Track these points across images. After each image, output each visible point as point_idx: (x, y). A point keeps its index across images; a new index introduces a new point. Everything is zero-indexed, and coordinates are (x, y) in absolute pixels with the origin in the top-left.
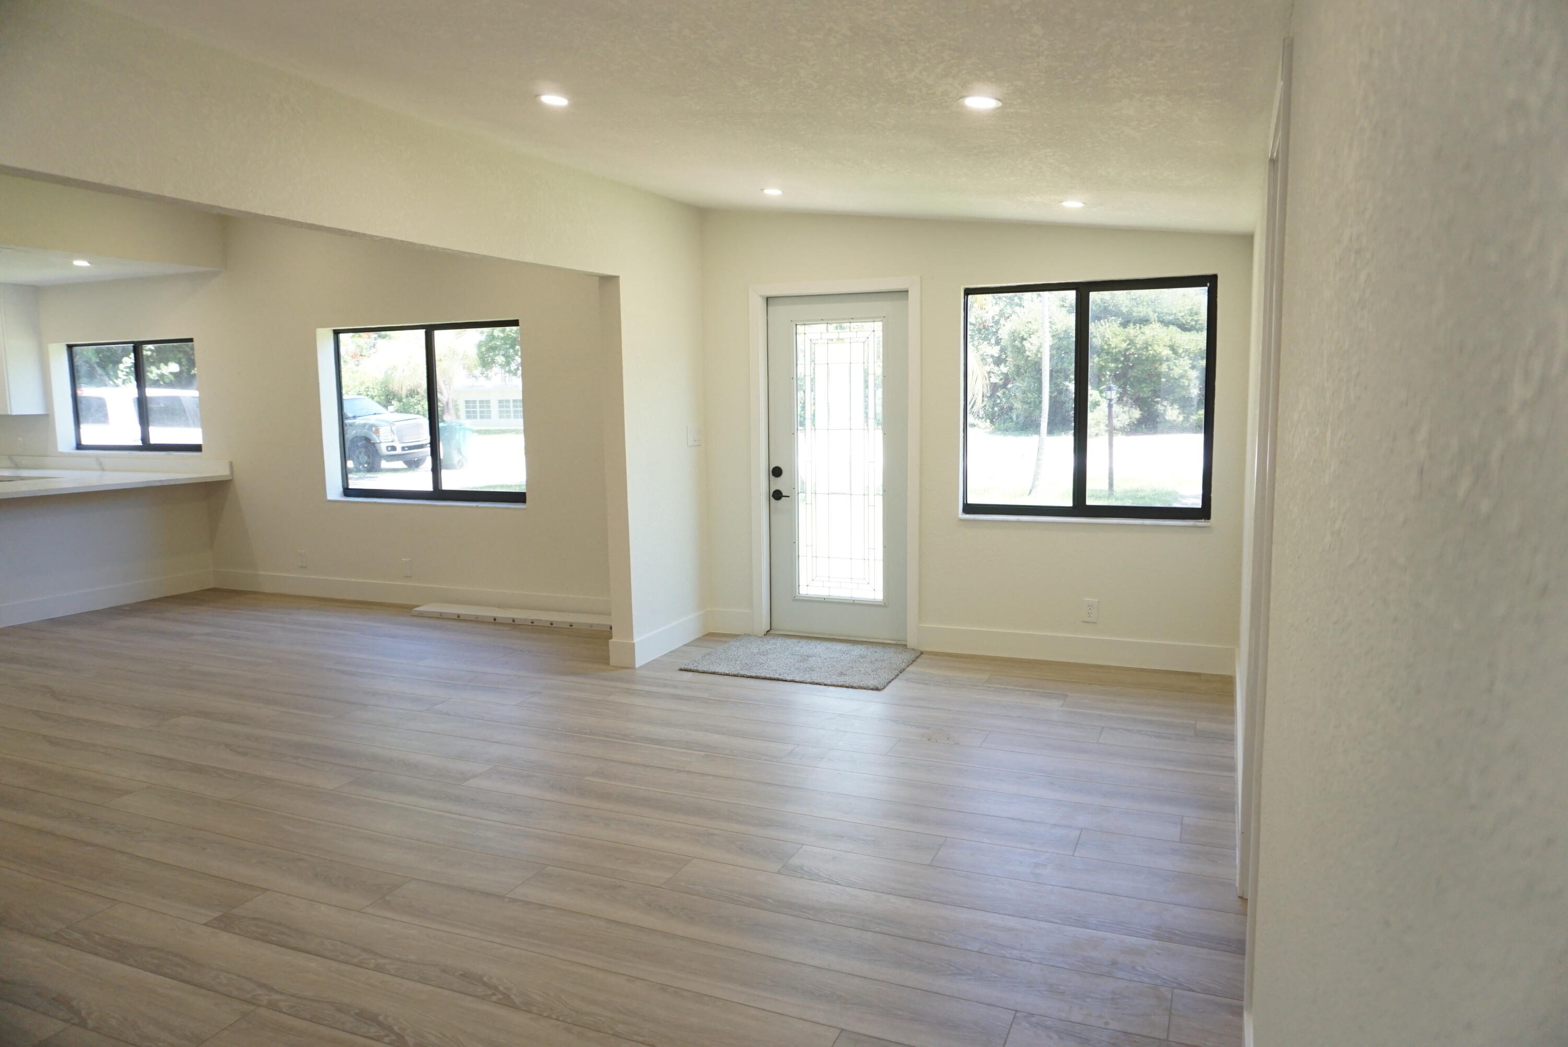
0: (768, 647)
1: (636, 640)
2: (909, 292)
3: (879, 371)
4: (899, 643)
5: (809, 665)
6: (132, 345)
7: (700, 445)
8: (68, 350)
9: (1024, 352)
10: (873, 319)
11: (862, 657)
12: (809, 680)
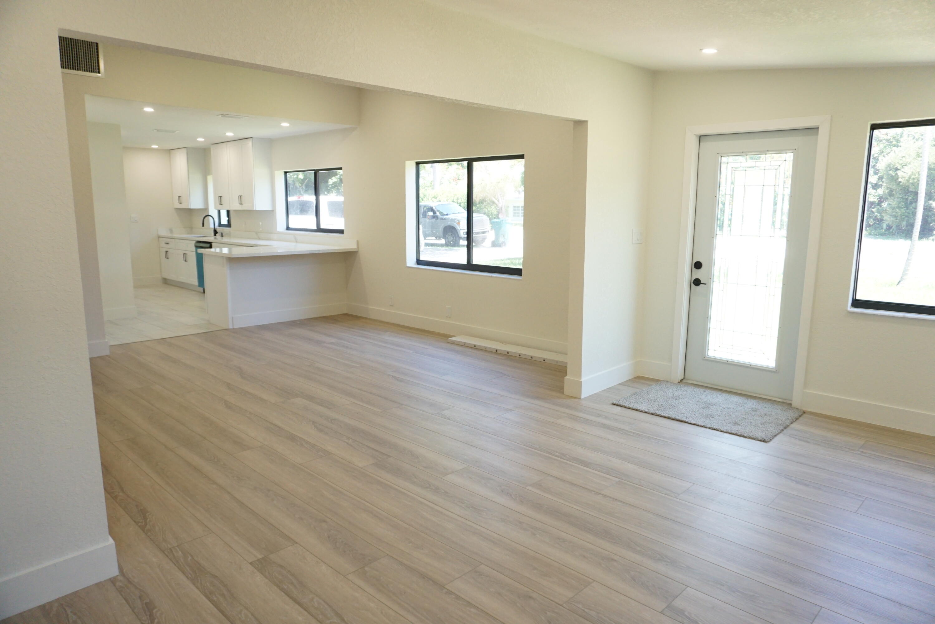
0: (680, 393)
1: (583, 379)
2: (820, 129)
3: (788, 191)
4: (785, 401)
5: (711, 413)
6: (314, 171)
7: (641, 243)
8: (284, 175)
9: (897, 179)
10: (786, 151)
11: (754, 410)
12: (709, 426)
